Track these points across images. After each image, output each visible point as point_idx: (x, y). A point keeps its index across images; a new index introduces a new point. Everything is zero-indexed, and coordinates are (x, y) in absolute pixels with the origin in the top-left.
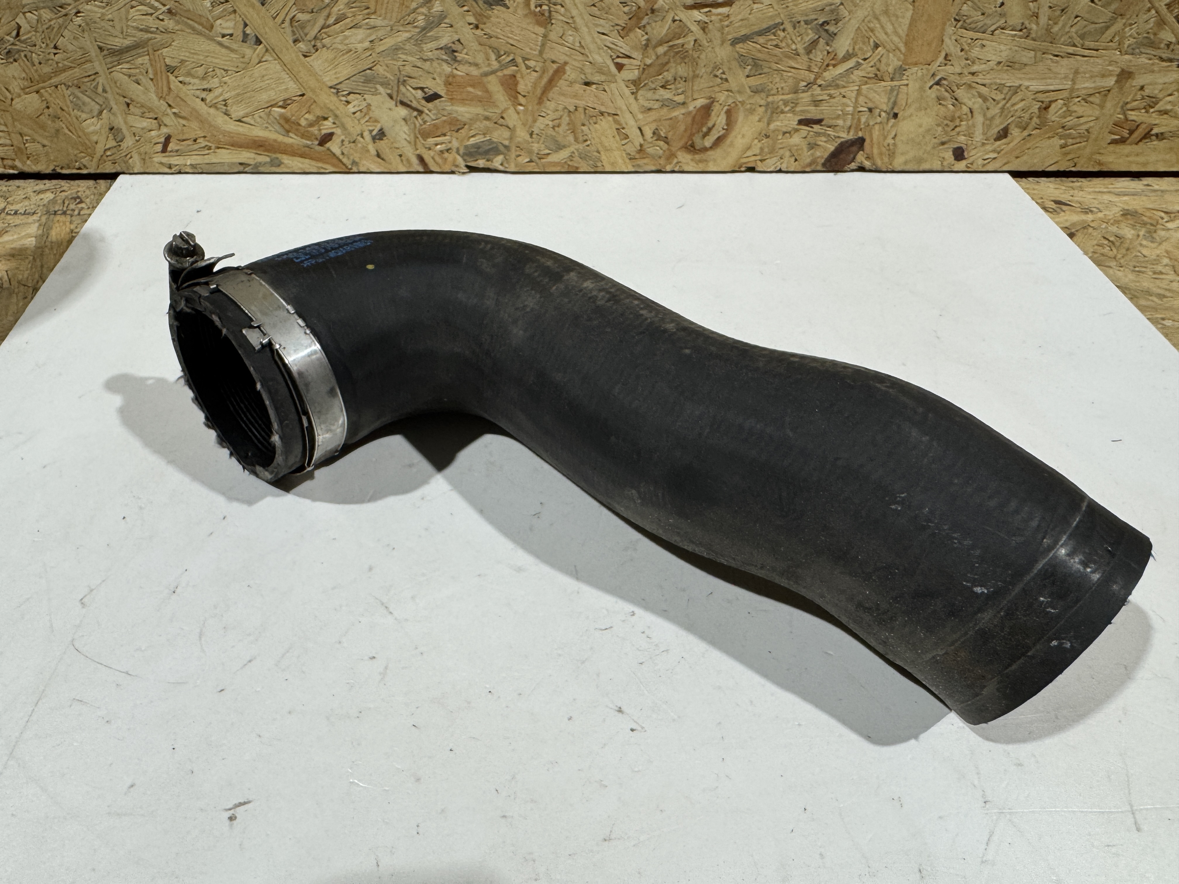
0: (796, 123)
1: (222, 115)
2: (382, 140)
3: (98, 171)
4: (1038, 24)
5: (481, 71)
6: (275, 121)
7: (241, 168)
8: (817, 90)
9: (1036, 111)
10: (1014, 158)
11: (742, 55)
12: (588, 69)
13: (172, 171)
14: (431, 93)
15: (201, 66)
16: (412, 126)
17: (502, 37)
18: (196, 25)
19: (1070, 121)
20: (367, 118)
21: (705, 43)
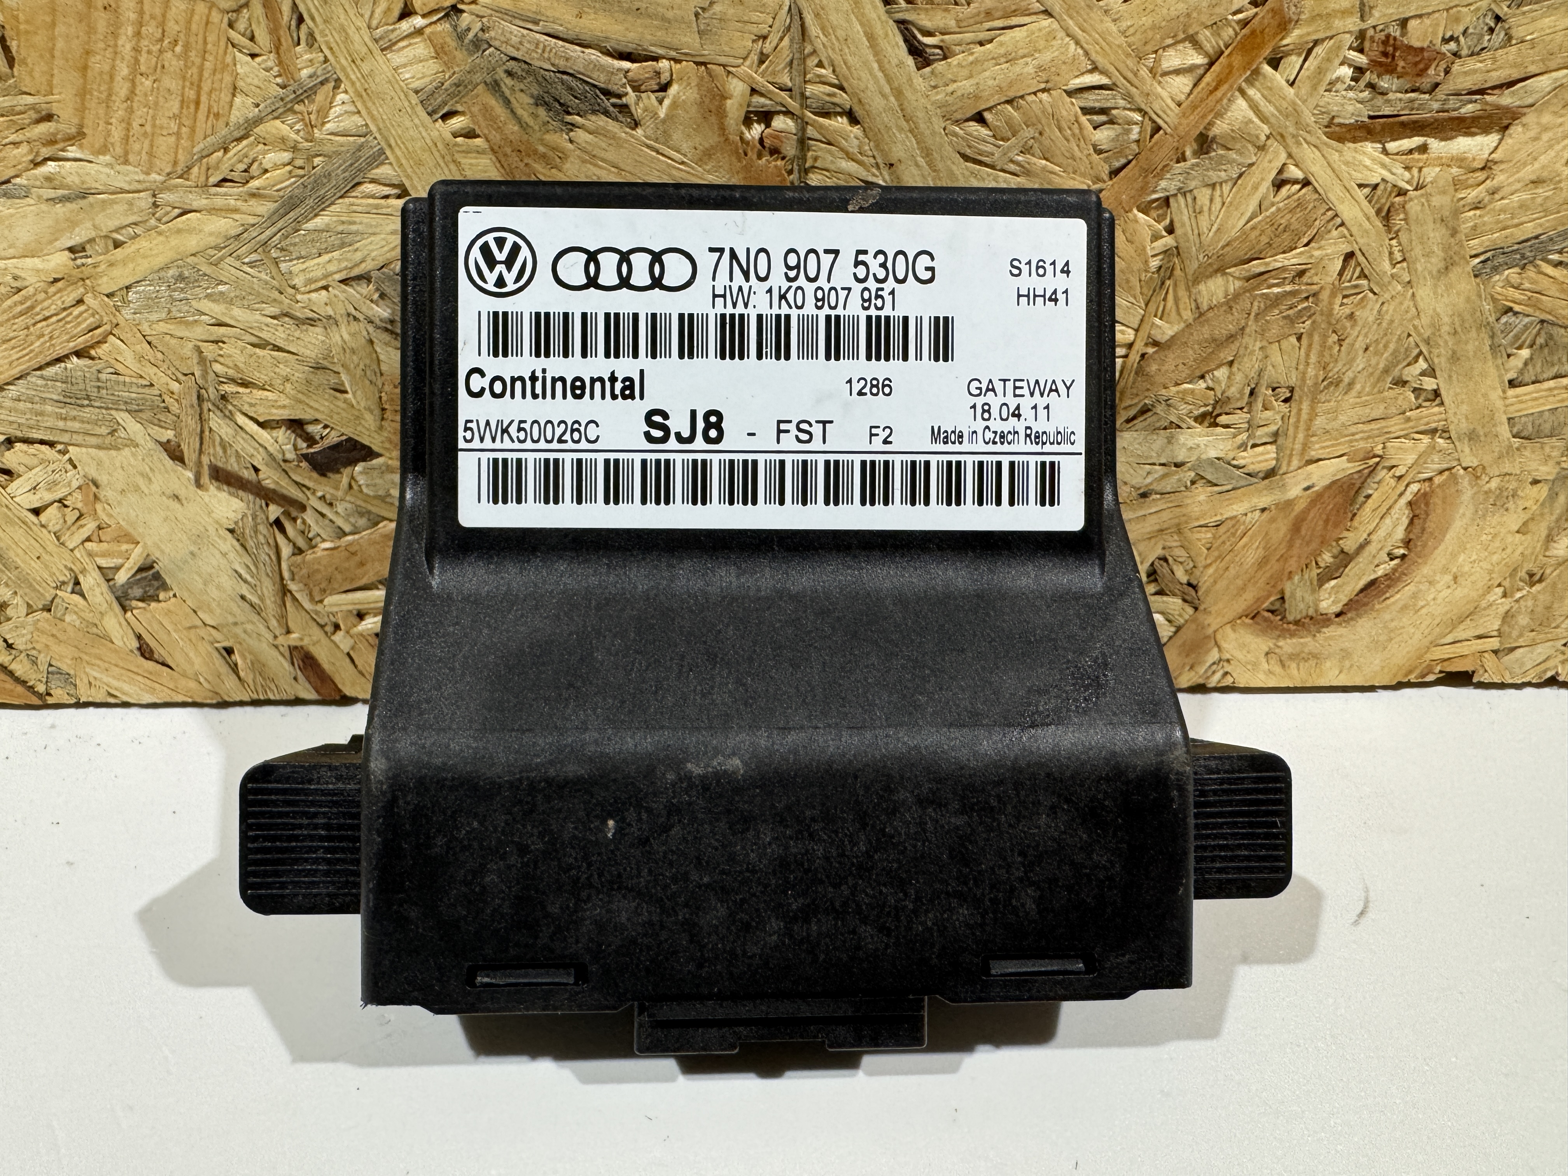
2: (155, 600)
11: (1509, 311)
14: (331, 439)
16: (266, 554)
20: (90, 526)
21: (1386, 265)
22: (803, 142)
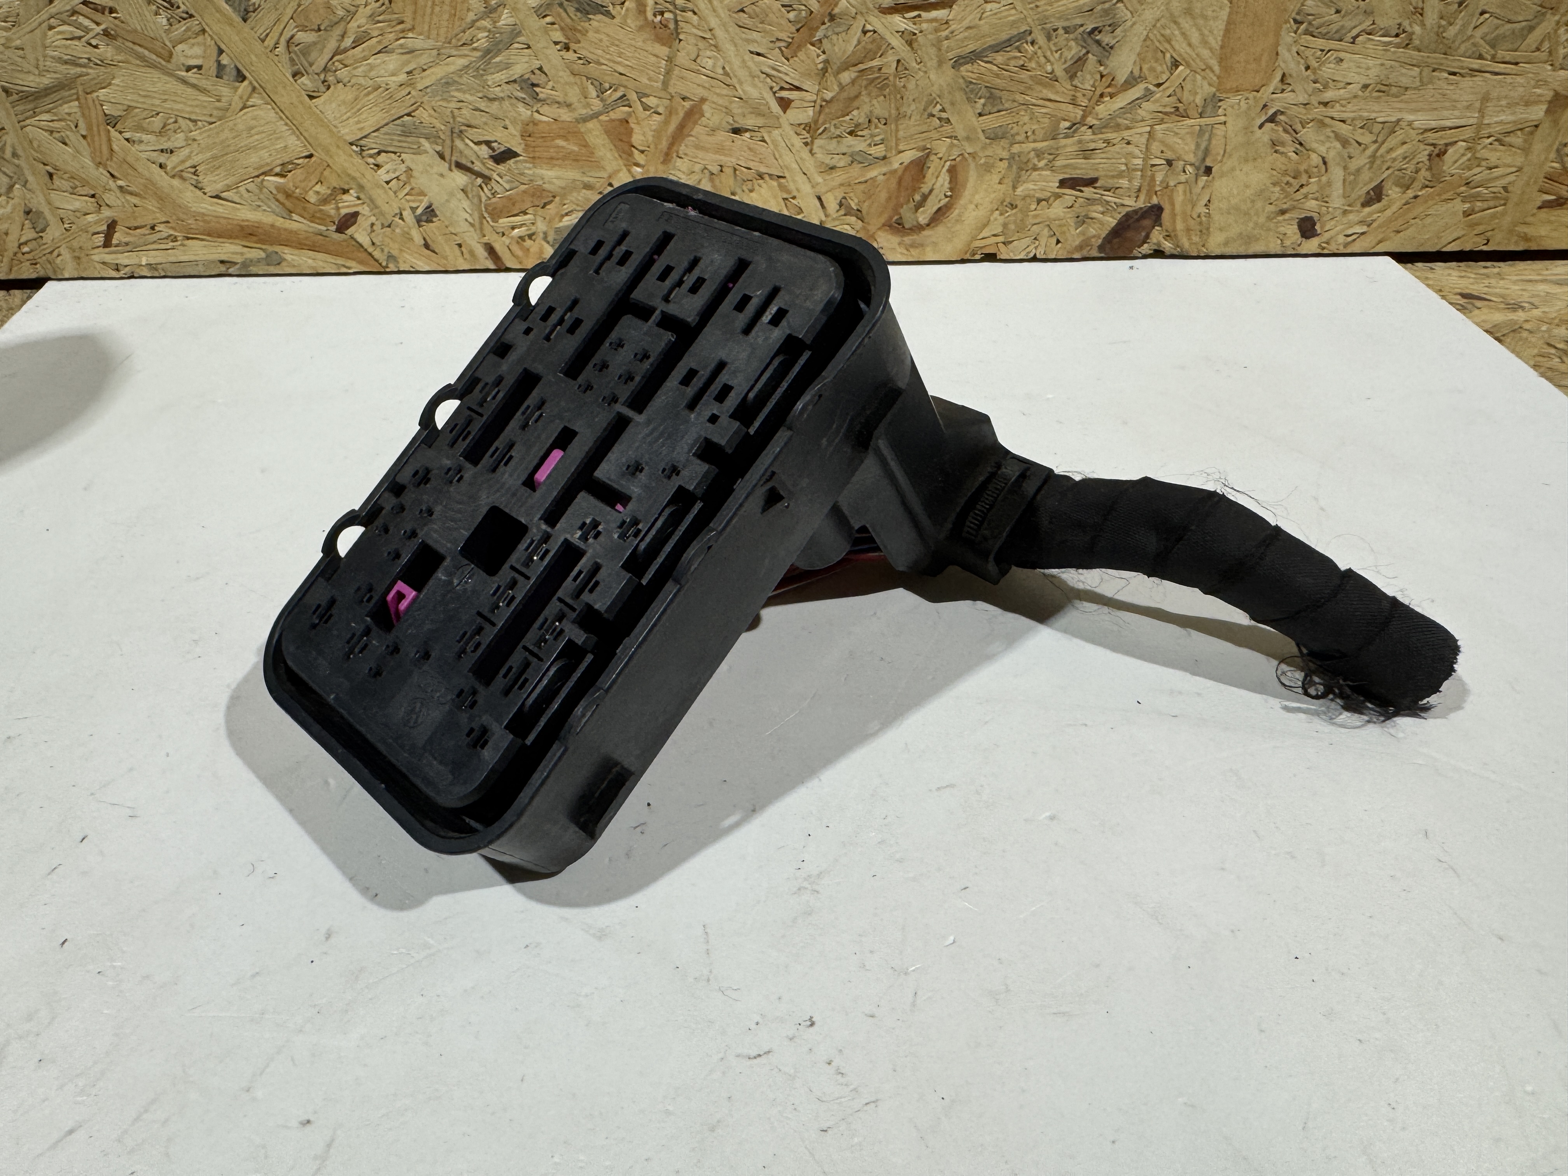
0: (1058, 184)
1: (192, 188)
2: (432, 222)
3: (12, 277)
4: (1423, 25)
5: (576, 115)
6: (271, 196)
7: (222, 269)
8: (1088, 135)
9: (1425, 159)
10: (1392, 234)
11: (971, 83)
12: (736, 108)
13: (121, 274)
14: (503, 149)
15: (158, 114)
16: (476, 200)
17: (606, 62)
18: (146, 53)
19: (1478, 174)
20: (407, 189)
21: (914, 64)
22: (676, 22)
